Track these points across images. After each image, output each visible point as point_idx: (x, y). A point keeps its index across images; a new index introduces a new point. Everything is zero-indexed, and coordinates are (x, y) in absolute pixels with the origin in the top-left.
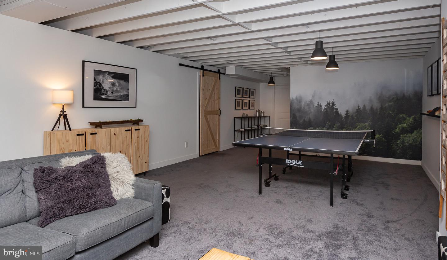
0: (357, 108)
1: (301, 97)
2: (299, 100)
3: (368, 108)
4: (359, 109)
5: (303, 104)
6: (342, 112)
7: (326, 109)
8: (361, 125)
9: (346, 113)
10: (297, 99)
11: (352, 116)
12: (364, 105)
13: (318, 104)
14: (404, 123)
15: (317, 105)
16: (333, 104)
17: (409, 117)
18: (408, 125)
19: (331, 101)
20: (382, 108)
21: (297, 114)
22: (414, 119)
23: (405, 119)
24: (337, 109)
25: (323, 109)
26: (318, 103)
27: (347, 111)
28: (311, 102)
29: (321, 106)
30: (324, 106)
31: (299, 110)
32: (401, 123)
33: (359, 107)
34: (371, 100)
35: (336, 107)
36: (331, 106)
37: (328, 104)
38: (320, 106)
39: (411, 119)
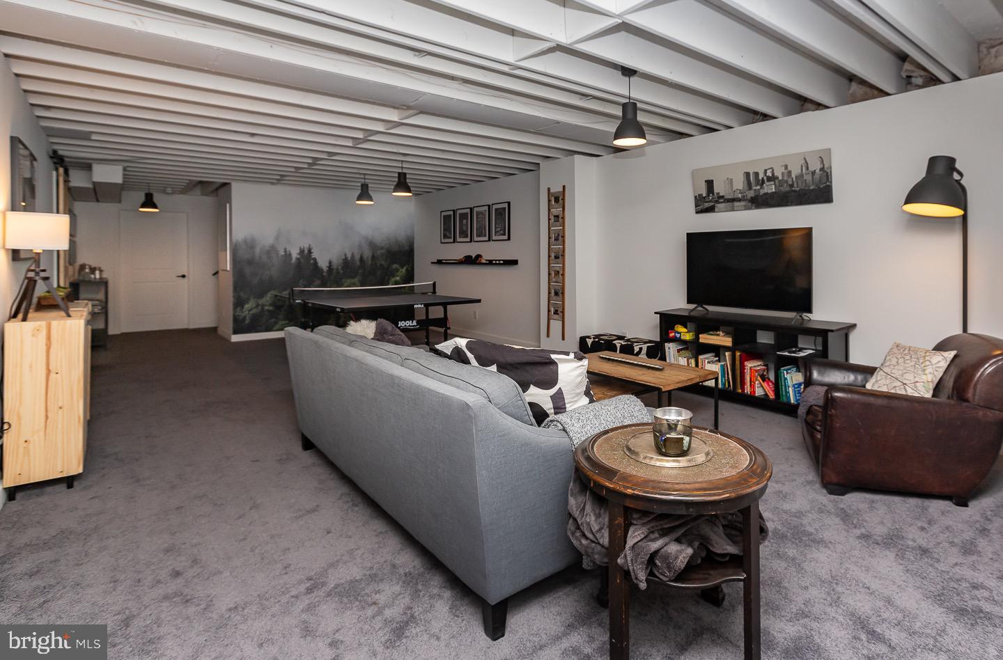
0: (344, 258)
1: (253, 240)
2: (250, 244)
3: (357, 257)
4: (346, 258)
5: (257, 250)
6: (323, 264)
7: (298, 259)
8: (349, 281)
9: (328, 264)
10: (245, 241)
11: (337, 269)
12: (353, 254)
13: (285, 251)
14: (397, 276)
15: (283, 253)
16: (310, 251)
17: (402, 267)
18: (401, 278)
19: (306, 246)
20: (373, 257)
21: (248, 270)
22: (407, 270)
23: (397, 270)
24: (315, 259)
25: (294, 260)
26: (285, 249)
27: (330, 263)
28: (273, 248)
29: (290, 254)
30: (295, 255)
31: (250, 262)
32: (394, 276)
33: (345, 255)
34: (360, 246)
35: (314, 255)
36: (306, 255)
37: (302, 251)
38: (288, 255)
39: (404, 270)
